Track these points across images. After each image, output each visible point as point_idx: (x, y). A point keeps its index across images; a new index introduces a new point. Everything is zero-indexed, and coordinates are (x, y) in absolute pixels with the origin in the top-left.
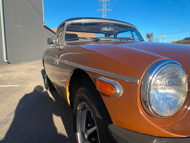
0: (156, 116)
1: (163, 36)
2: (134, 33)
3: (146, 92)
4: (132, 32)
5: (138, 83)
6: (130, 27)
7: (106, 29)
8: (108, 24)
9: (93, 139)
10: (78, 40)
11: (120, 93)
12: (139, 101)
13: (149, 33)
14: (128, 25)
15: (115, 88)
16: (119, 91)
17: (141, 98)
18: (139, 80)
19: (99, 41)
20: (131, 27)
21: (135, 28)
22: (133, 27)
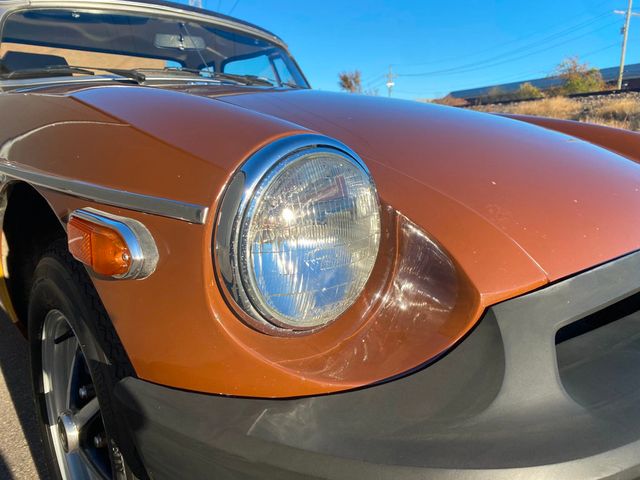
0: (275, 331)
1: (389, 84)
2: (279, 63)
3: (232, 251)
4: (271, 60)
5: (204, 221)
6: (264, 42)
7: (172, 41)
8: (180, 25)
9: (97, 441)
10: (71, 75)
11: (144, 261)
12: (213, 283)
13: (349, 71)
14: (255, 32)
15: (125, 245)
16: (142, 254)
17: (219, 274)
18: (206, 210)
19: (143, 83)
20: (270, 42)
21: (281, 44)
22: (274, 39)
